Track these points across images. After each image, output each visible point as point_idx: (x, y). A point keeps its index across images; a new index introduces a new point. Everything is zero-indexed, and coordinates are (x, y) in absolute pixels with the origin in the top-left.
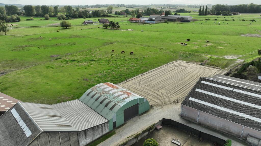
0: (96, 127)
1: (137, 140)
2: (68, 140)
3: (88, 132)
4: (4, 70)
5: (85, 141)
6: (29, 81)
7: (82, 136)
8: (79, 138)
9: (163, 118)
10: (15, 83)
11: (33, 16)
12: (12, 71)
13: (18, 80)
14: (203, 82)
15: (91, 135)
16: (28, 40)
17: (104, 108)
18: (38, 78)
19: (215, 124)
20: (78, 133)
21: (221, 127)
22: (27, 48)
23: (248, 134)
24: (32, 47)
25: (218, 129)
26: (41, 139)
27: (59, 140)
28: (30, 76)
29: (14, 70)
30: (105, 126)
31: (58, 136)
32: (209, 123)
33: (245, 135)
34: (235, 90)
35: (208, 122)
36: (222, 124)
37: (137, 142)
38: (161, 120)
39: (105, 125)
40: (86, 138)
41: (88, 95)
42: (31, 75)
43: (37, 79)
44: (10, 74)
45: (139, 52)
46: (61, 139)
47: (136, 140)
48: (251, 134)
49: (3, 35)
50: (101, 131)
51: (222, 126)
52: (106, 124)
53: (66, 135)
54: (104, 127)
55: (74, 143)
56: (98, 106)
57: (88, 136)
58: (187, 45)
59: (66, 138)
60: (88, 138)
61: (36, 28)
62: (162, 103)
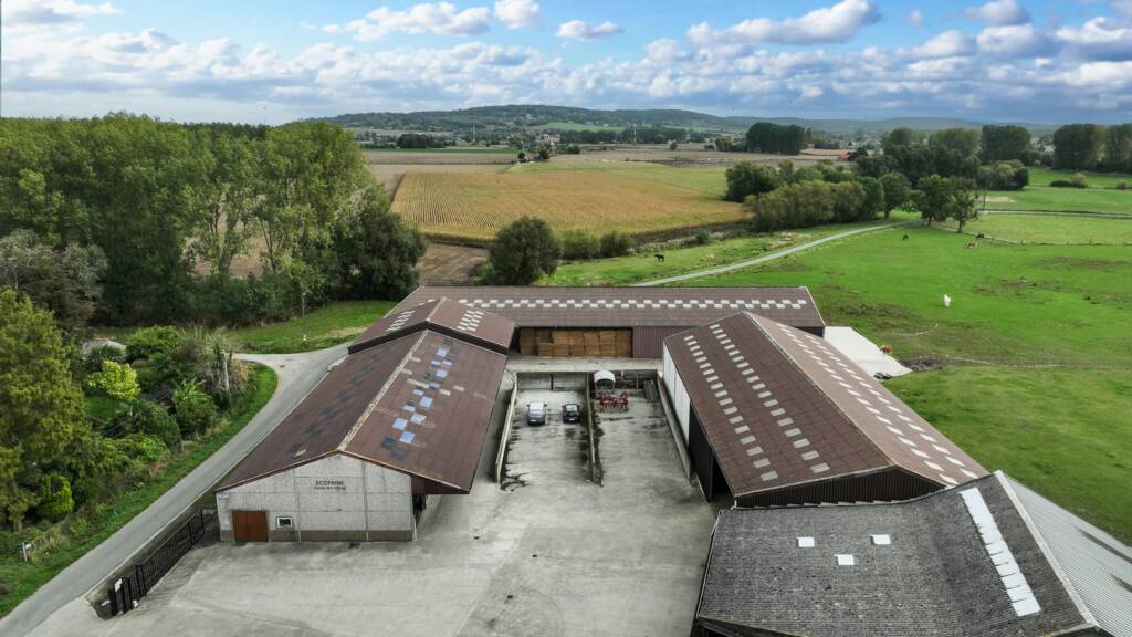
4: (934, 353)
6: (1024, 418)
10: (968, 410)
11: (1087, 169)
12: (963, 364)
13: (979, 402)
16: (1044, 263)
18: (1068, 419)
22: (1037, 292)
24: (1055, 294)
28: (1034, 403)
29: (971, 364)
42: (1037, 400)
43: (1061, 422)
44: (955, 373)
49: (950, 232)
61: (1089, 220)
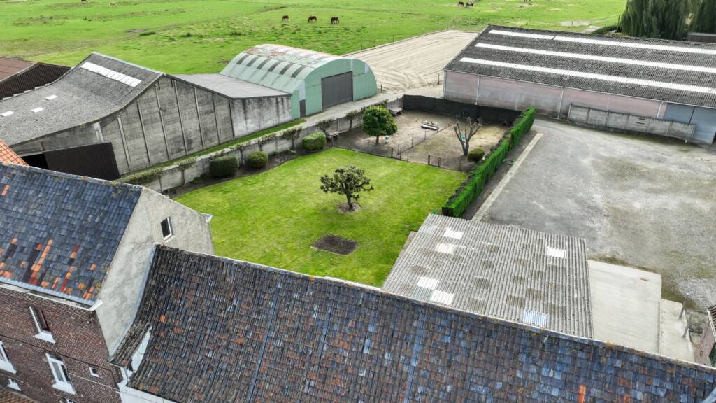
0: (266, 99)
1: (351, 126)
2: (212, 112)
3: (250, 106)
5: (245, 125)
7: (239, 111)
8: (232, 114)
9: (405, 96)
14: (493, 32)
15: (256, 115)
17: (278, 76)
19: (512, 101)
20: (231, 101)
21: (522, 104)
23: (571, 104)
25: (516, 109)
26: (161, 90)
27: (194, 105)
30: (283, 104)
31: (193, 94)
32: (500, 99)
33: (564, 108)
34: (558, 38)
35: (497, 99)
36: (523, 97)
37: (350, 130)
38: (401, 99)
39: (282, 101)
40: (246, 119)
41: (239, 62)
45: (351, 20)
46: (199, 103)
47: (349, 126)
48: (575, 101)
50: (275, 114)
51: (523, 101)
52: (285, 98)
53: (207, 96)
54: (280, 104)
55: (224, 122)
56: (265, 75)
57: (249, 115)
58: (474, 7)
59: (207, 104)
60: (249, 121)
62: (405, 85)
